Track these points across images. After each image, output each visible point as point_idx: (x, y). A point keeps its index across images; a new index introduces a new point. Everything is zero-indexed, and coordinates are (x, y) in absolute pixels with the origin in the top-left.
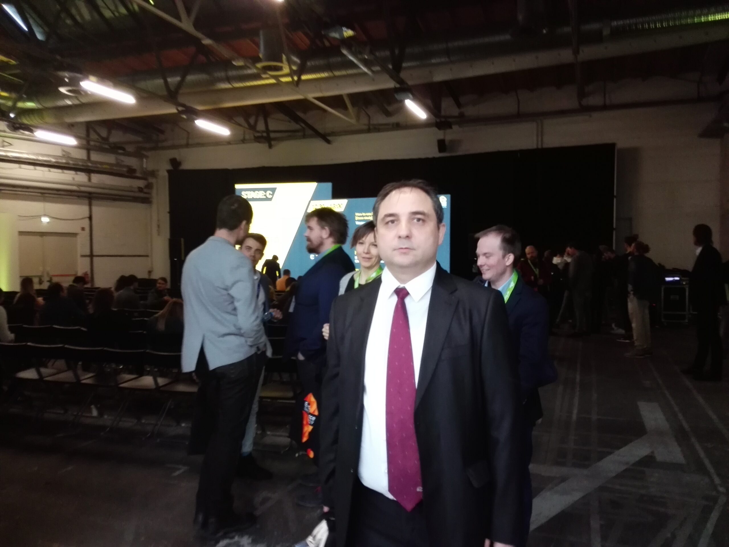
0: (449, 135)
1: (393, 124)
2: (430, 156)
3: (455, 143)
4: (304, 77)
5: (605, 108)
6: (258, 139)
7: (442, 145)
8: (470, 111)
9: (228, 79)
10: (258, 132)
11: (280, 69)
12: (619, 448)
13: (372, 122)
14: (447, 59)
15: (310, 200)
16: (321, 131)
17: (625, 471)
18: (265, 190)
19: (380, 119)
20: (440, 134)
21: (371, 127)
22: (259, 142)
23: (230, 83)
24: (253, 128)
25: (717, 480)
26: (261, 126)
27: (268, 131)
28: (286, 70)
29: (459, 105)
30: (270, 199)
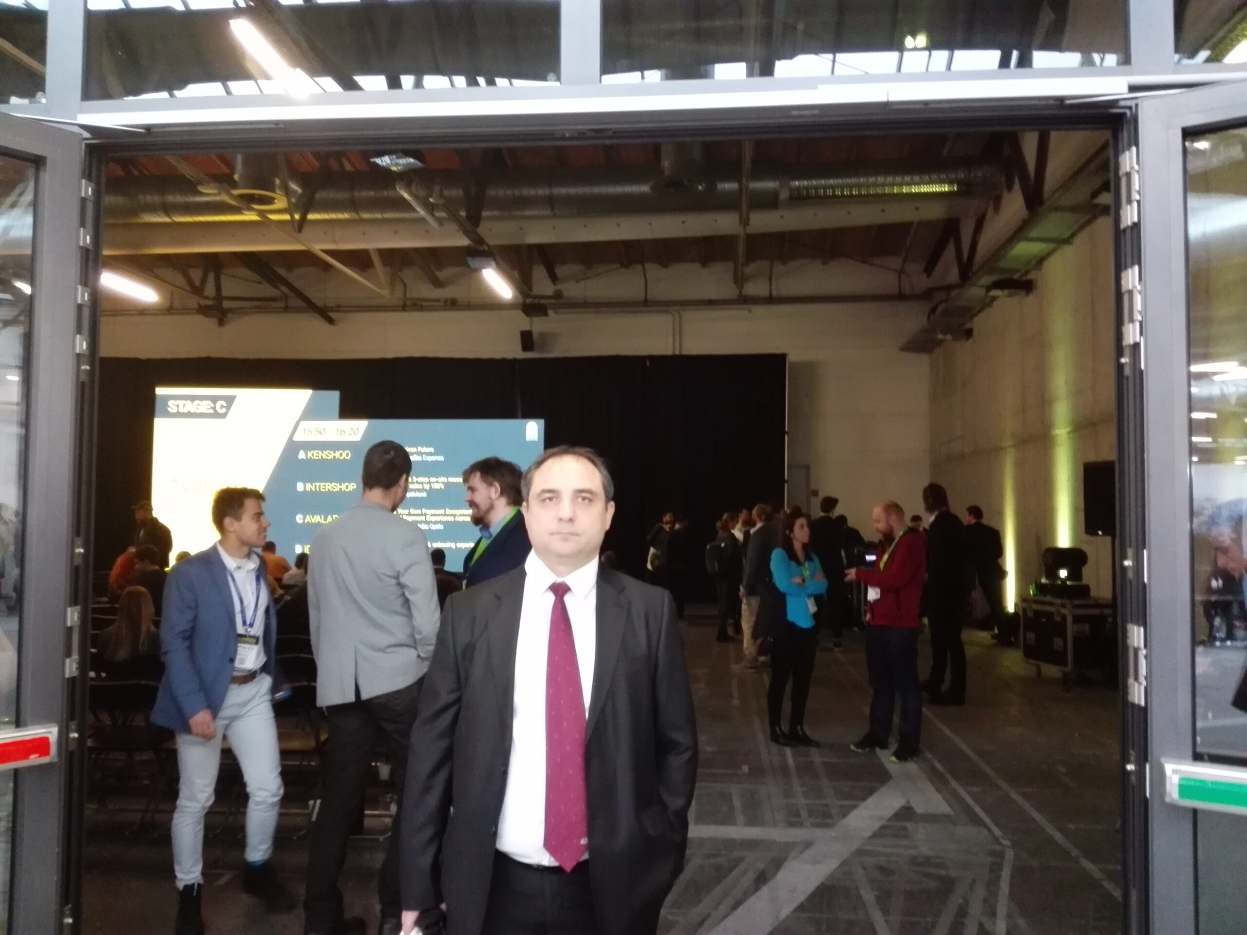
0: (538, 325)
1: (446, 301)
2: (510, 356)
3: (547, 339)
4: (311, 216)
5: (770, 300)
6: (203, 310)
7: (527, 342)
8: (572, 290)
9: (167, 209)
10: (207, 298)
11: (270, 201)
12: (864, 799)
13: (408, 295)
14: (549, 212)
15: (297, 419)
16: (319, 303)
17: (883, 827)
18: (214, 399)
19: (425, 291)
20: (523, 322)
21: (408, 303)
22: (206, 316)
23: (169, 215)
24: (197, 290)
25: (997, 832)
26: (210, 290)
27: (219, 296)
28: (281, 202)
29: (554, 278)
30: (224, 416)
